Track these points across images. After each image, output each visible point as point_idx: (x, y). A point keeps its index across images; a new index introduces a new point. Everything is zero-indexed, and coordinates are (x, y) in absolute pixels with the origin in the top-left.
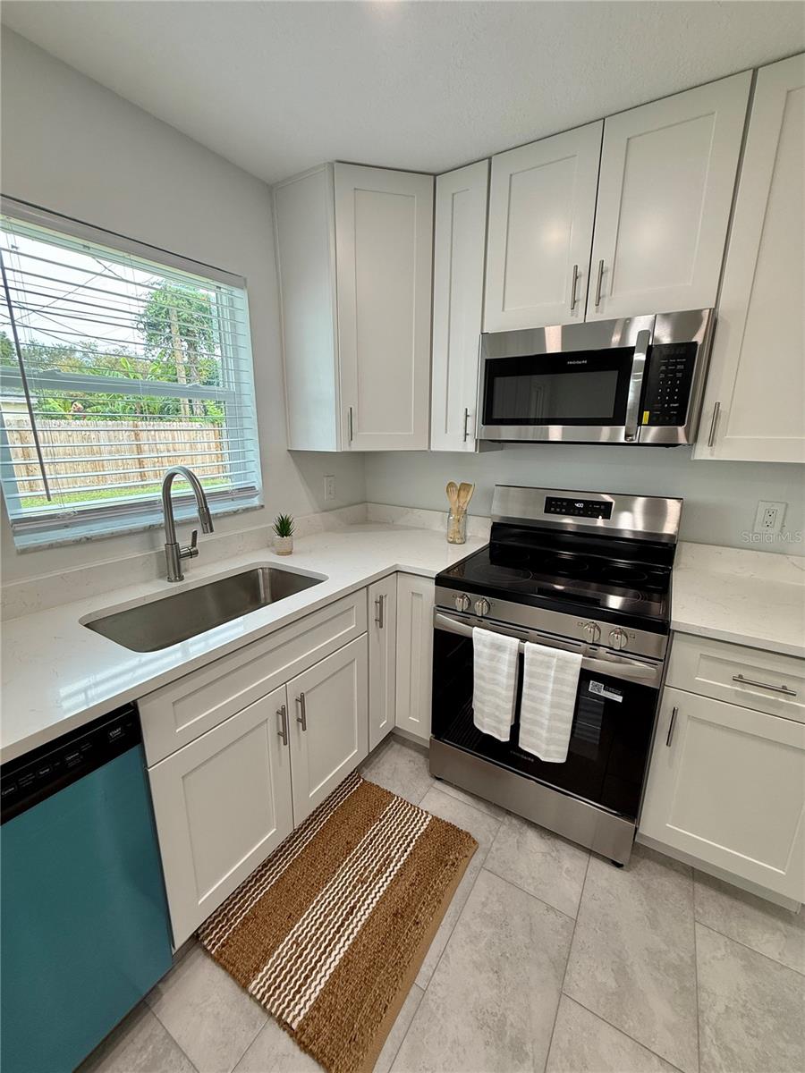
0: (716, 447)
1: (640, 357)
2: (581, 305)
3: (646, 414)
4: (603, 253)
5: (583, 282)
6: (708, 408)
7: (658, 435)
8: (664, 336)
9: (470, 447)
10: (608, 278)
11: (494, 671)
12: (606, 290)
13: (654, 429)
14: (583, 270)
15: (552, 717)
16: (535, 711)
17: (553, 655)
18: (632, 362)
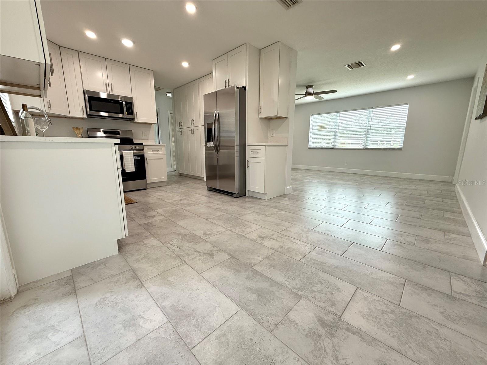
0: (138, 120)
2: (108, 90)
3: (127, 113)
4: (111, 82)
5: (107, 86)
6: (135, 113)
7: (129, 117)
9: (85, 116)
10: (113, 86)
12: (113, 89)
14: (107, 83)
17: (128, 152)
18: (123, 103)
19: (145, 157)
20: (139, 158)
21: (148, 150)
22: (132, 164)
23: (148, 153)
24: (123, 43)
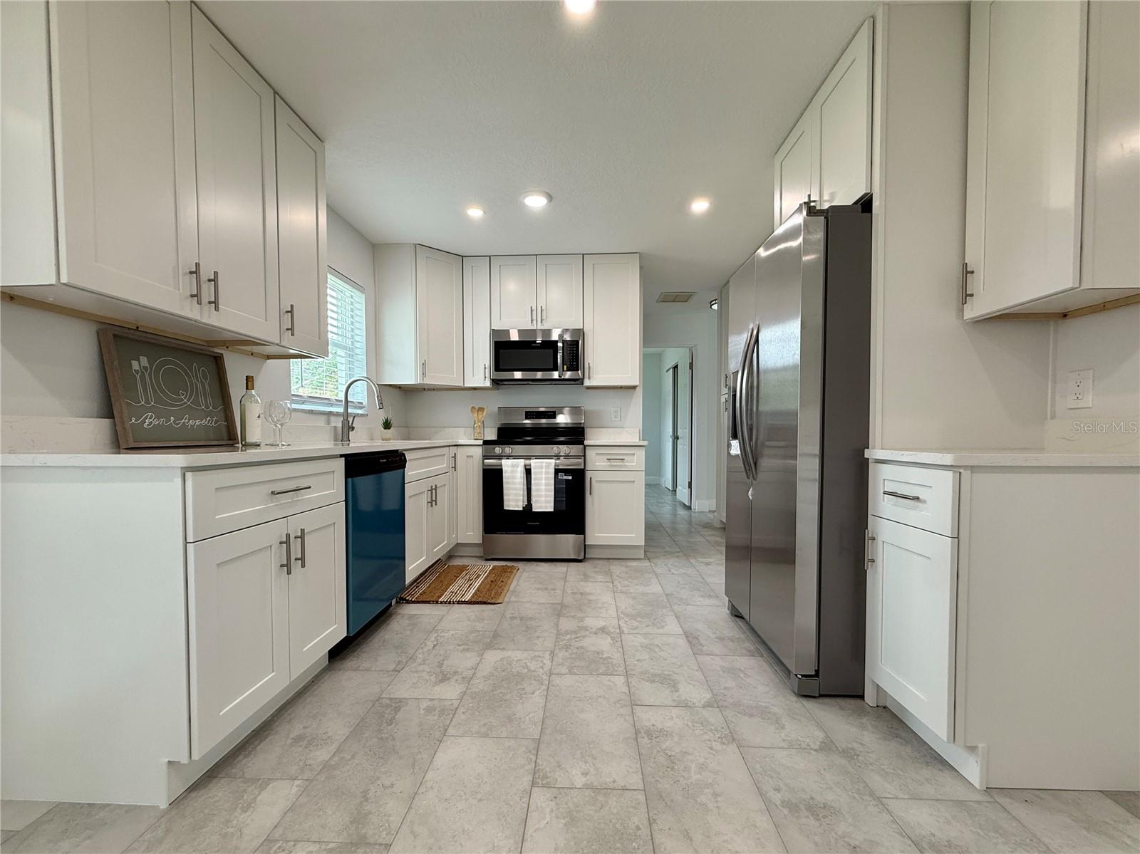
0: (591, 380)
1: (560, 345)
2: (535, 322)
3: (565, 367)
4: (541, 303)
5: (534, 313)
6: (586, 365)
7: (571, 375)
8: (567, 337)
9: (488, 384)
10: (544, 312)
11: (514, 478)
12: (544, 317)
13: (569, 373)
14: (534, 308)
15: (546, 490)
16: (538, 490)
17: (543, 462)
18: (557, 346)
19: (588, 475)
20: (570, 478)
21: (598, 457)
22: (550, 493)
23: (597, 465)
24: (528, 204)
